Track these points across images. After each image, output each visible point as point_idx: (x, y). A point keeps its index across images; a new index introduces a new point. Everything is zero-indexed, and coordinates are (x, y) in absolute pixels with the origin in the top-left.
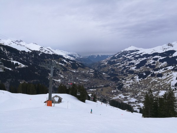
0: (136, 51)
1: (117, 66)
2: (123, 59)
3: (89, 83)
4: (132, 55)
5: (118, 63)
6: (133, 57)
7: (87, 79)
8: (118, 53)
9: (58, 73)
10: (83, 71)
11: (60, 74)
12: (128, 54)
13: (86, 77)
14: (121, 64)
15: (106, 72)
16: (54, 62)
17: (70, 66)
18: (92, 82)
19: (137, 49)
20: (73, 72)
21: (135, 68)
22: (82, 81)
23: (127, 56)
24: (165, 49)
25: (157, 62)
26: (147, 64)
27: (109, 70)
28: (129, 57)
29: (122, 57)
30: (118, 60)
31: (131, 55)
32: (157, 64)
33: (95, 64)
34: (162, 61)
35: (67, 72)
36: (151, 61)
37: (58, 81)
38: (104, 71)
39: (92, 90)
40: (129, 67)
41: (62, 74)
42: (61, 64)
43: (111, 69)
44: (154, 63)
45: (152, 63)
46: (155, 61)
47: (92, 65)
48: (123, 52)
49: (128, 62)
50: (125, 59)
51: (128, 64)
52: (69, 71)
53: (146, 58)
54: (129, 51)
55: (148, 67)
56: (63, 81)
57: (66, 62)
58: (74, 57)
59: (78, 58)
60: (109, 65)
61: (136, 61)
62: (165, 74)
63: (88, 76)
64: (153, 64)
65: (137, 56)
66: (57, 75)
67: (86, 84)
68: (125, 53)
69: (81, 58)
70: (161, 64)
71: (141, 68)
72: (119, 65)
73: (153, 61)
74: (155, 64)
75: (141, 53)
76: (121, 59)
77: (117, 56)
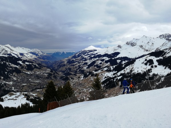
0: (94, 51)
1: (74, 65)
2: (81, 59)
3: (40, 84)
4: (90, 54)
5: (76, 62)
6: (89, 57)
7: (39, 80)
8: (79, 52)
9: (11, 76)
10: (38, 72)
11: (14, 76)
12: (86, 54)
13: (38, 78)
14: (78, 63)
15: (63, 72)
16: (9, 64)
17: (25, 68)
18: (42, 83)
19: (95, 48)
20: (28, 74)
21: (87, 68)
22: (34, 83)
23: (85, 56)
24: (115, 50)
25: (103, 63)
26: (95, 64)
27: (67, 69)
28: (86, 57)
29: (81, 56)
30: (77, 59)
31: (88, 55)
32: (103, 65)
33: (57, 62)
34: (107, 62)
35: (21, 74)
36: (99, 62)
37: (9, 83)
38: (62, 70)
39: (39, 90)
40: (83, 67)
41: (15, 76)
42: (16, 66)
43: (68, 68)
44: (101, 63)
45: (99, 63)
46: (102, 62)
47: (54, 63)
48: (83, 51)
49: (84, 62)
50: (83, 58)
51: (83, 64)
52: (24, 72)
53: (98, 58)
54: (88, 51)
55: (96, 67)
56: (15, 83)
57: (22, 63)
58: (37, 55)
59: (41, 55)
60: (68, 64)
61: (90, 61)
62: (100, 74)
63: (41, 77)
64: (100, 65)
65: (92, 56)
66: (10, 78)
67: (37, 85)
68: (84, 52)
69: (45, 56)
70: (105, 64)
71: (91, 68)
72: (76, 64)
73: (101, 62)
74: (101, 65)
75: (97, 53)
76: (79, 58)
77: (78, 55)
